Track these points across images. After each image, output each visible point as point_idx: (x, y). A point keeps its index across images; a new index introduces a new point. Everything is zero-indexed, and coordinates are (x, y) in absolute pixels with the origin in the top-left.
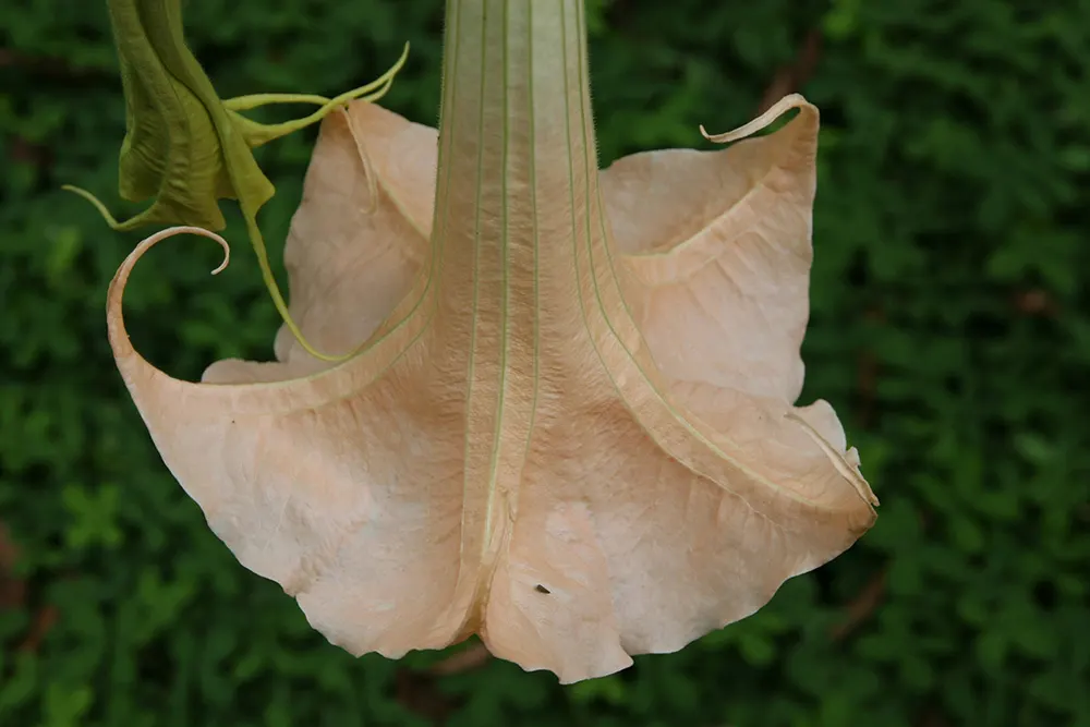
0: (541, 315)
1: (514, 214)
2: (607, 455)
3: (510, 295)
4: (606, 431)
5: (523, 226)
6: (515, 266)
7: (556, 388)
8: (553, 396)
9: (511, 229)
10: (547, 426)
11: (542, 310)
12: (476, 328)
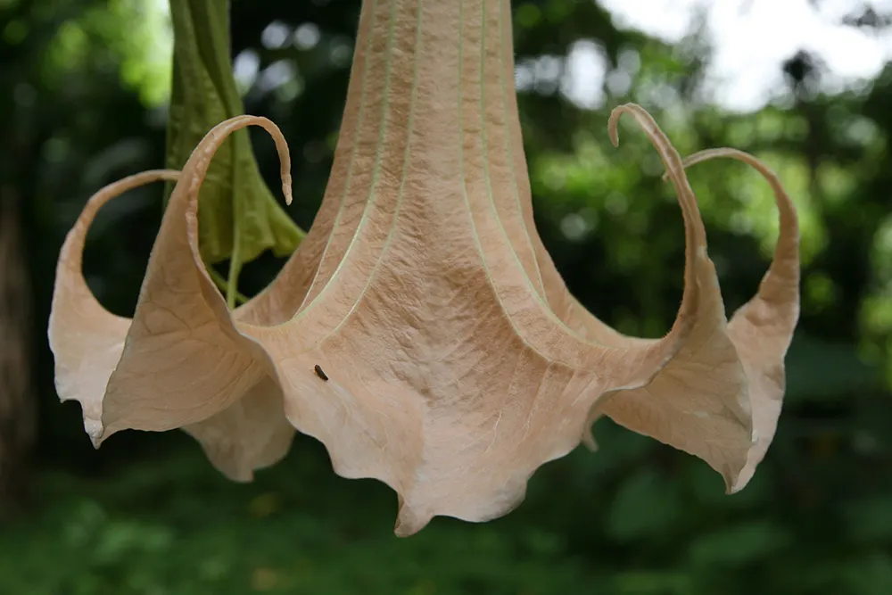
0: (413, 139)
1: (402, 12)
2: (460, 348)
3: (388, 115)
4: (467, 317)
5: (407, 26)
6: (396, 78)
7: (415, 229)
8: (410, 239)
9: (396, 31)
10: (395, 270)
11: (415, 133)
12: (353, 164)
